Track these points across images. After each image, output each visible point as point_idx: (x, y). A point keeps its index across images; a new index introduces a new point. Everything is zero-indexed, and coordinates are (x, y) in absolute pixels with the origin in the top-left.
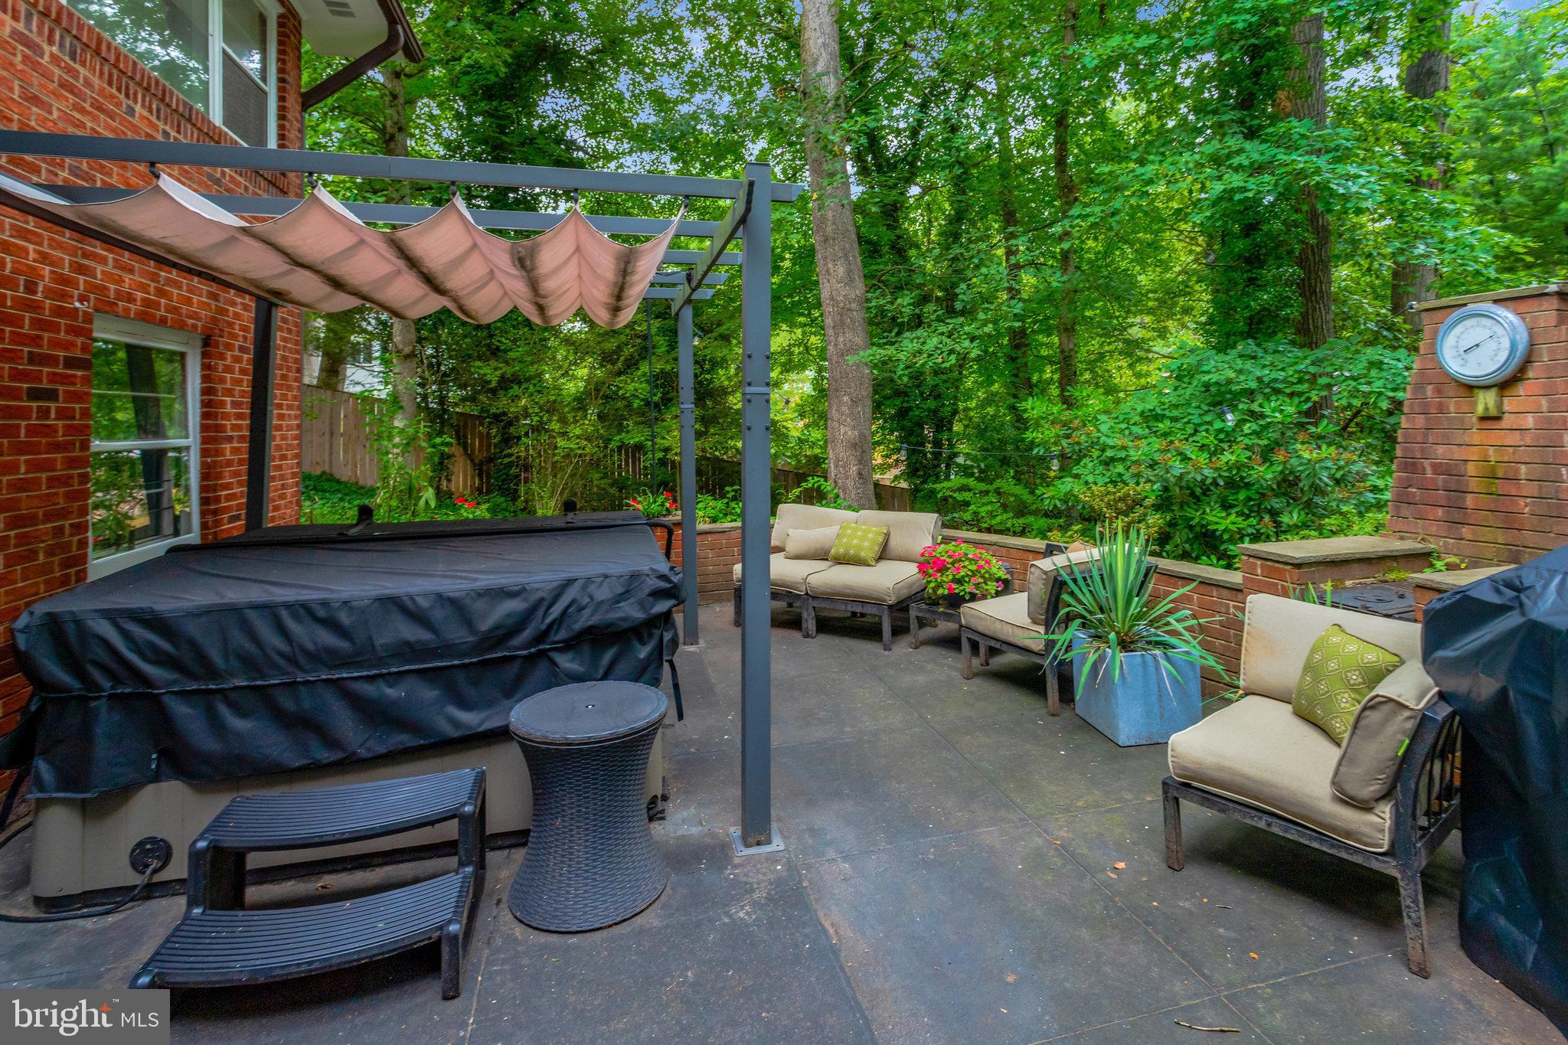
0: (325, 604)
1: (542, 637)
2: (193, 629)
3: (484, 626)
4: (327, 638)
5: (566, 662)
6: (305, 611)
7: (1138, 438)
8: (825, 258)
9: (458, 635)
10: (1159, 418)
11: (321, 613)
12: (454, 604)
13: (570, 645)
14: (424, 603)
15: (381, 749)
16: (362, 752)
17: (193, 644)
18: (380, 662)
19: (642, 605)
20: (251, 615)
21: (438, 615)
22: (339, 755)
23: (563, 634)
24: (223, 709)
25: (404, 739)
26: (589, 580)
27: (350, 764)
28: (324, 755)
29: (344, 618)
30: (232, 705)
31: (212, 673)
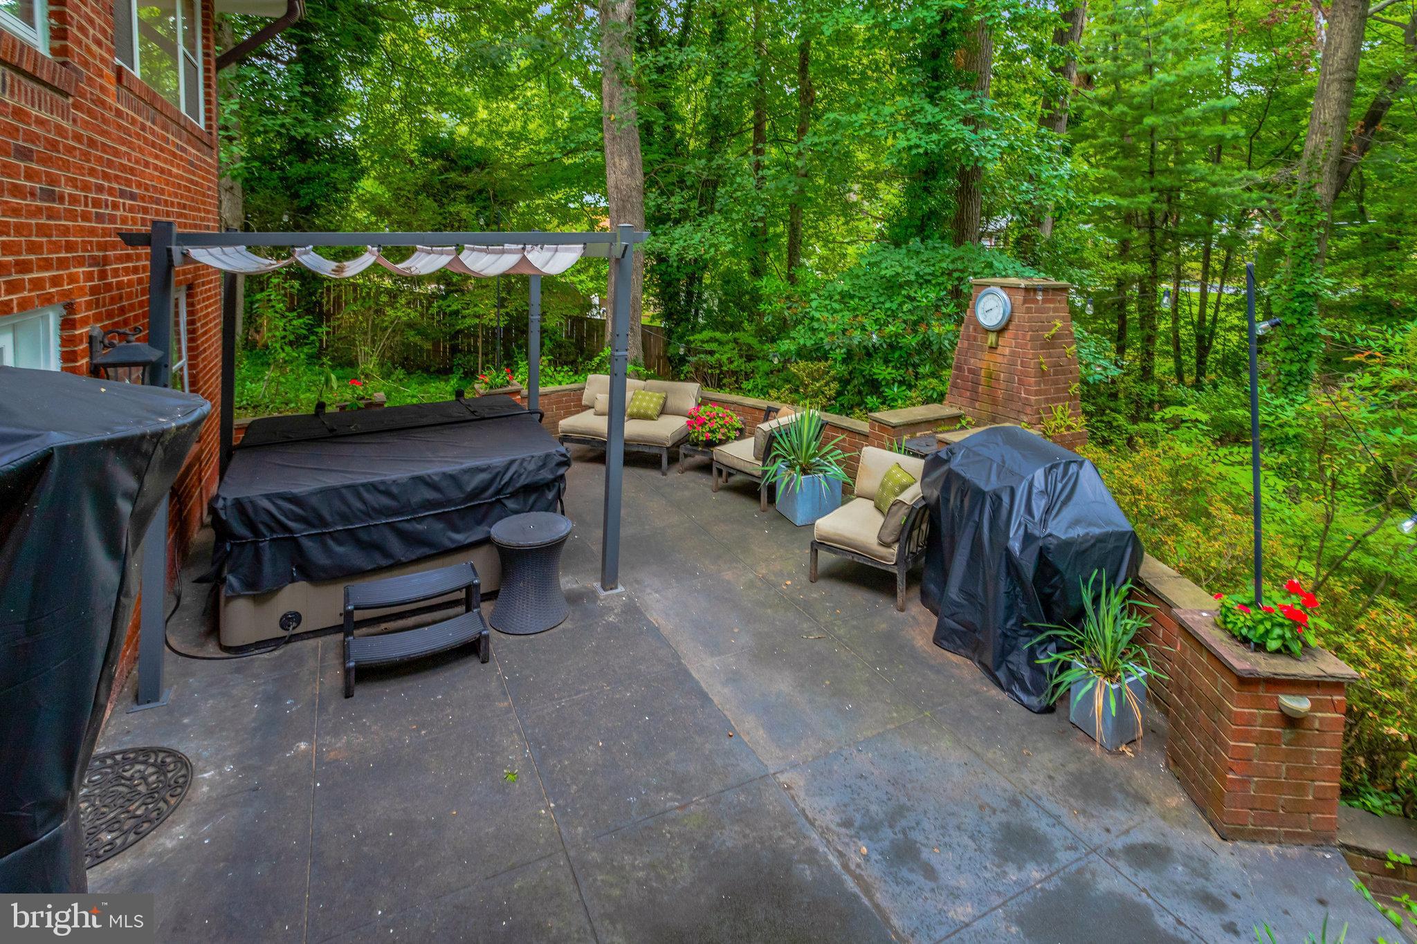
0: (383, 482)
1: (499, 492)
2: (314, 501)
3: (469, 489)
4: (385, 501)
5: (511, 504)
6: (373, 487)
7: (835, 311)
8: (612, 154)
9: (455, 494)
10: (852, 297)
11: (382, 488)
12: (452, 478)
13: (513, 495)
14: (436, 478)
15: (414, 557)
16: (403, 559)
17: (314, 510)
18: (414, 511)
19: (552, 471)
20: (344, 491)
21: (444, 484)
22: (390, 562)
23: (510, 490)
24: (331, 543)
25: (426, 551)
26: (523, 460)
27: (398, 565)
28: (384, 562)
29: (395, 490)
30: (335, 540)
31: (323, 522)
